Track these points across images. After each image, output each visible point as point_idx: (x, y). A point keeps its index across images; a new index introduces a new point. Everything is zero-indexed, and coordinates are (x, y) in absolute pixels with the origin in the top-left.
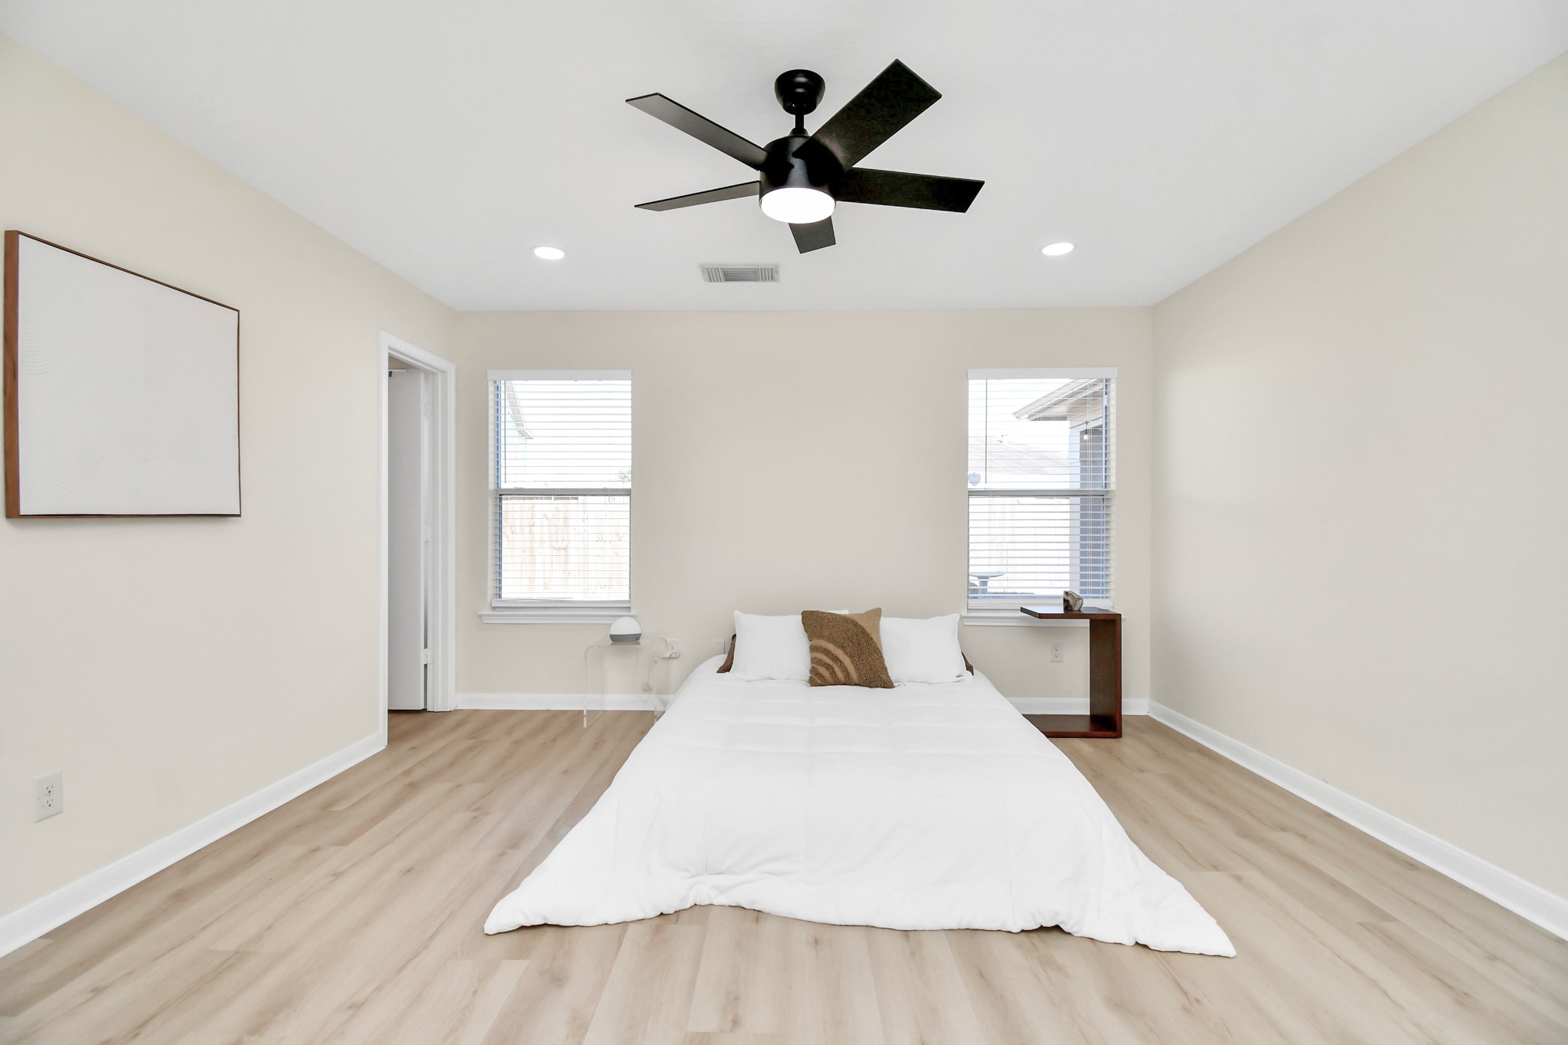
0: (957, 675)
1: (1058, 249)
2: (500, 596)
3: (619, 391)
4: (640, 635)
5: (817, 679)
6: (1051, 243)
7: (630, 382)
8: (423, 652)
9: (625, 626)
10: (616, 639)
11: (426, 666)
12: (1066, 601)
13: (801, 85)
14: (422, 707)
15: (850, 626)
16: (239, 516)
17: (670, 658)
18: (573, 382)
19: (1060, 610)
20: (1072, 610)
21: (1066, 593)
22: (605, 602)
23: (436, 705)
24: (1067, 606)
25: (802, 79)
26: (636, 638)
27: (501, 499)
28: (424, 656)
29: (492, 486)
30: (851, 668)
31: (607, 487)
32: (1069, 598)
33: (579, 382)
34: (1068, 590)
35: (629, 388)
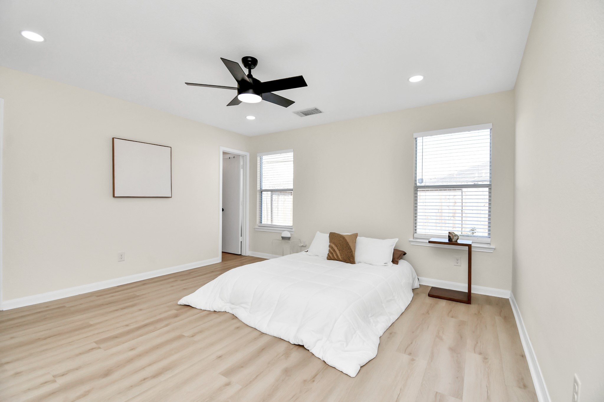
0: (385, 263)
1: (416, 79)
2: (261, 223)
3: (290, 156)
4: (290, 237)
5: (329, 258)
6: (413, 76)
7: (293, 153)
8: (240, 238)
9: (287, 234)
10: (283, 238)
11: (241, 242)
12: (449, 236)
13: (250, 61)
14: (240, 254)
15: (341, 239)
16: (171, 197)
17: (302, 246)
18: (280, 154)
19: (447, 240)
20: (452, 241)
21: (449, 233)
22: (286, 226)
23: (243, 254)
24: (450, 239)
25: (250, 59)
26: (289, 238)
27: (262, 193)
28: (240, 239)
29: (258, 189)
30: (339, 254)
31: (288, 188)
32: (450, 235)
33: (282, 154)
34: (449, 231)
35: (292, 155)
